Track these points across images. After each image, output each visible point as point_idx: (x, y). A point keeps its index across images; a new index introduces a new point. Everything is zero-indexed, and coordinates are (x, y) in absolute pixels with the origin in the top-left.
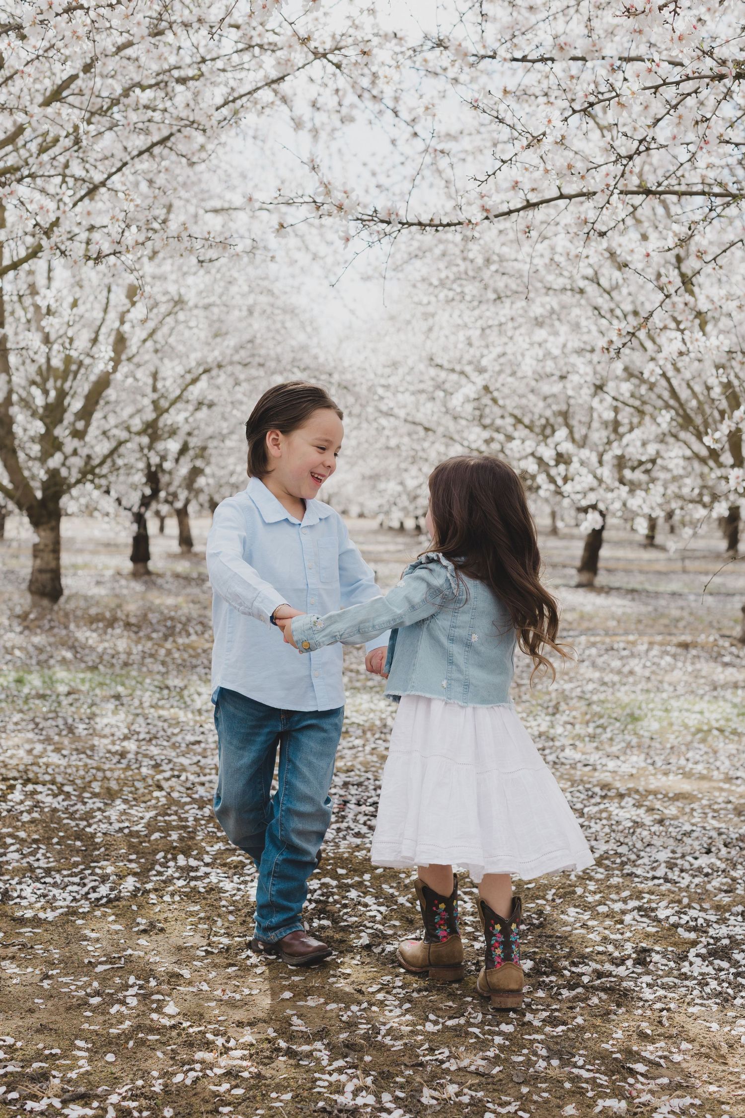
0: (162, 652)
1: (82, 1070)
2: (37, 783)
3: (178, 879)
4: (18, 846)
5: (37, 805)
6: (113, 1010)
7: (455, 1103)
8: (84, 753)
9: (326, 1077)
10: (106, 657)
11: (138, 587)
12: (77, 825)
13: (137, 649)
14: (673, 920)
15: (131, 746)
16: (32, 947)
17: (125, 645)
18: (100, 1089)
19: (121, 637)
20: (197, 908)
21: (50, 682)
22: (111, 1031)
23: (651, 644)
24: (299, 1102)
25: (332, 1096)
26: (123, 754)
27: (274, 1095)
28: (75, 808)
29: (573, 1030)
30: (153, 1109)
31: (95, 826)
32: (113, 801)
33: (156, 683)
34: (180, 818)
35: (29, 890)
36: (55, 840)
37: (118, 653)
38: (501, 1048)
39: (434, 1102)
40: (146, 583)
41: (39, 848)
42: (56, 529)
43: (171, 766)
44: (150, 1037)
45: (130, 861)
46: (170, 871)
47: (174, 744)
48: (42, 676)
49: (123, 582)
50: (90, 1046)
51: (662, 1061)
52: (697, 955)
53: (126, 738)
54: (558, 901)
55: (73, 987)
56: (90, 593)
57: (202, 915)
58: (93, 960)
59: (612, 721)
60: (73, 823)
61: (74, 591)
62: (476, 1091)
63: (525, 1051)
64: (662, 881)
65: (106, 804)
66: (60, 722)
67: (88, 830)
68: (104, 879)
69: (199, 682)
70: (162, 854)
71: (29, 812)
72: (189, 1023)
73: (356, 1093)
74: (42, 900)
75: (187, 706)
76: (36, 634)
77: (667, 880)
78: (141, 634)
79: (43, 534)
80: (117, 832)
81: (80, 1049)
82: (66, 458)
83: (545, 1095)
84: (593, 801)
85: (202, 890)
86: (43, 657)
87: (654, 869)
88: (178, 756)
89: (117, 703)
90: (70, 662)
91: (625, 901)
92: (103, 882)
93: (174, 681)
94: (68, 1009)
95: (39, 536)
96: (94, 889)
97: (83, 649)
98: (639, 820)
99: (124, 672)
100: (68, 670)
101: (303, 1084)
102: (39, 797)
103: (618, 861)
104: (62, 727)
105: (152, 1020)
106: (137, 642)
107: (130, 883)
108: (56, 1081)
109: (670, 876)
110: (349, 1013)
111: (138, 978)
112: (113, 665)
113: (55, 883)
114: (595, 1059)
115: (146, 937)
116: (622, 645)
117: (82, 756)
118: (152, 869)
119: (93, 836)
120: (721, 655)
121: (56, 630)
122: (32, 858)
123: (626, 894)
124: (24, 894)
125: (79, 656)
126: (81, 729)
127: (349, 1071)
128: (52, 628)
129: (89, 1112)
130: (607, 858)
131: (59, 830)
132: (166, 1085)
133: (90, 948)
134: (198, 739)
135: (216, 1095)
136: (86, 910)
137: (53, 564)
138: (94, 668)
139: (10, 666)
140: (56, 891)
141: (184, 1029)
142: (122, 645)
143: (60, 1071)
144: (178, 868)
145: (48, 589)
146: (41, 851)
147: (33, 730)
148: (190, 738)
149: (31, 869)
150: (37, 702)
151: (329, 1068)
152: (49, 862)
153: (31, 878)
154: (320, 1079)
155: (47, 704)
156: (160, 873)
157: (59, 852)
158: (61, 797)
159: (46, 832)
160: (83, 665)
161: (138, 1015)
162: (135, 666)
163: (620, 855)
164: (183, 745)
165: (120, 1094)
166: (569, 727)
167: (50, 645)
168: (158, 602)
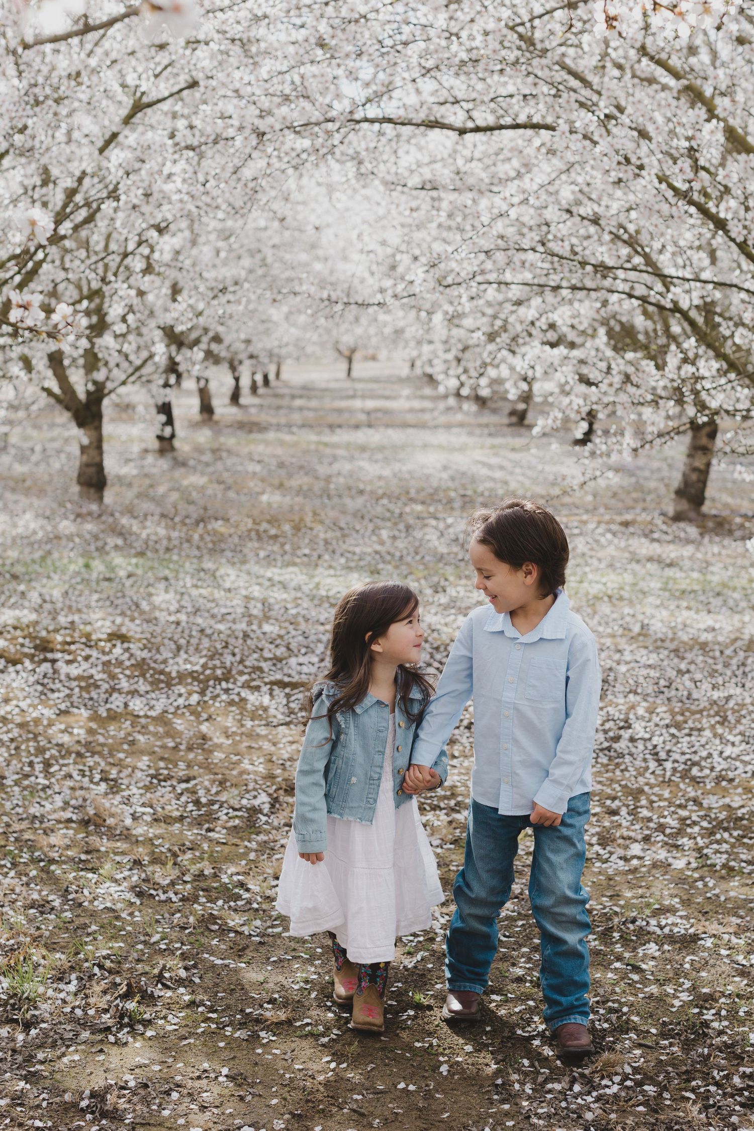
0: (196, 537)
3: (223, 695)
4: (126, 679)
5: (133, 655)
8: (151, 622)
10: (151, 543)
11: (164, 464)
12: (160, 667)
13: (175, 535)
15: (183, 617)
17: (164, 532)
19: (159, 524)
20: (234, 709)
21: (111, 567)
23: (599, 523)
26: (178, 623)
28: (156, 657)
31: (170, 667)
33: (194, 566)
34: (221, 662)
35: (138, 701)
36: (148, 675)
37: (160, 539)
40: (171, 459)
41: (139, 680)
42: (99, 428)
45: (194, 686)
46: (218, 691)
47: (212, 615)
48: (103, 562)
49: (151, 460)
53: (178, 611)
57: (237, 712)
60: (157, 666)
66: (128, 600)
67: (166, 669)
68: (180, 695)
70: (212, 682)
71: (129, 660)
74: (147, 706)
76: (87, 522)
79: (88, 433)
85: (237, 700)
86: (100, 544)
89: (167, 583)
90: (122, 548)
93: (209, 565)
95: (85, 435)
96: (175, 701)
97: (130, 535)
99: (167, 556)
100: (123, 556)
102: (132, 651)
104: (130, 604)
106: (174, 528)
107: (195, 698)
112: (157, 551)
113: (153, 698)
116: (576, 524)
118: (207, 689)
119: (170, 673)
120: (652, 532)
122: (136, 685)
124: (136, 704)
125: (128, 542)
126: (144, 605)
128: (100, 515)
131: (149, 670)
136: (173, 711)
137: (97, 459)
138: (141, 554)
139: (76, 553)
140: (154, 702)
142: (162, 531)
144: (222, 689)
145: (94, 480)
146: (141, 682)
147: (111, 606)
148: (224, 611)
150: (106, 584)
152: (146, 687)
153: (138, 695)
155: (114, 585)
156: (212, 692)
157: (152, 682)
158: (146, 651)
159: (141, 671)
160: (133, 551)
162: (176, 551)
164: (219, 616)
167: (103, 531)
168: (185, 482)
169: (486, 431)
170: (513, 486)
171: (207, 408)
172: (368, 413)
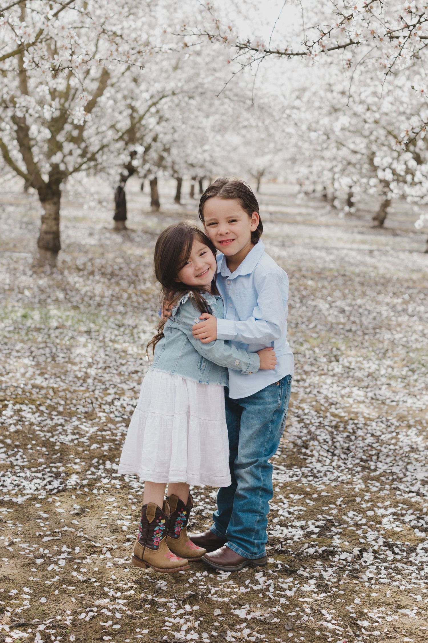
0: (125, 295)
1: (25, 607)
2: (22, 404)
3: (104, 478)
4: (5, 449)
5: (21, 420)
6: (49, 569)
7: (246, 641)
8: (59, 377)
9: (172, 620)
10: (86, 299)
11: (118, 238)
12: (45, 436)
13: (108, 293)
14: (413, 523)
15: (92, 372)
16: (5, 522)
17: (100, 290)
18: (34, 621)
19: (98, 282)
20: (113, 499)
21: (46, 318)
22: (46, 582)
24: (152, 636)
25: (173, 633)
26: (85, 379)
27: (138, 630)
28: (45, 423)
29: (330, 596)
30: (64, 635)
31: (56, 437)
32: (71, 418)
33: (117, 322)
34: (112, 433)
35: (9, 481)
36: (29, 446)
37: (95, 296)
38: (283, 606)
39: (234, 640)
40: (123, 236)
41: (18, 451)
42: (57, 204)
43: (115, 390)
44: (69, 588)
45: (75, 463)
46: (100, 473)
47: (120, 373)
48: (41, 313)
49: (108, 235)
50: (32, 592)
51: (380, 620)
52: (423, 549)
53: (89, 366)
54: (343, 506)
55: (27, 551)
56: (83, 243)
57: (115, 504)
58: (42, 533)
59: (420, 366)
60: (42, 434)
61: (73, 240)
62: (261, 634)
63: (297, 609)
64: (414, 494)
65: (66, 420)
66: (47, 350)
67: (52, 440)
68: (57, 475)
69: (146, 323)
70: (96, 460)
71: (15, 425)
72: (94, 580)
73: (187, 632)
74: (17, 488)
75: (134, 342)
76: (41, 278)
77: (418, 494)
78: (113, 281)
79: (48, 207)
80: (70, 442)
81: (25, 593)
82: (64, 156)
83: (302, 638)
84: (389, 430)
85: (118, 487)
86: (43, 297)
87: (412, 485)
88: (121, 382)
89: (88, 337)
90: (61, 302)
91: (386, 508)
92: (56, 478)
93: (129, 321)
94: (23, 566)
95: (45, 209)
96: (50, 483)
97: (71, 291)
98: (415, 446)
99: (96, 311)
100: (59, 308)
101: (158, 624)
102: (23, 414)
103: (391, 478)
104: (48, 355)
105: (73, 576)
106: (108, 287)
107: (73, 479)
108: (9, 614)
109: (422, 491)
110: (195, 578)
111: (68, 547)
112: (90, 305)
113: (26, 477)
114: (339, 616)
115: (78, 518)
117: (58, 379)
118: (89, 470)
119: (54, 444)
121: (54, 276)
122: (13, 458)
123: (387, 503)
124: (5, 484)
125: (68, 297)
126: (60, 359)
127: (187, 617)
128: (52, 273)
129: (26, 635)
130: (384, 476)
131: (32, 439)
132: (74, 620)
133: (42, 525)
134: (137, 369)
135: (103, 628)
136: (43, 497)
137: (54, 228)
138: (76, 308)
139: (20, 304)
140: (25, 483)
141: (91, 583)
142: (98, 289)
143: (12, 607)
144: (105, 470)
145: (51, 245)
146: (20, 454)
147: (28, 356)
148: (132, 368)
149: (12, 466)
150: (35, 334)
151: (174, 614)
152: (24, 462)
153: (11, 472)
154: (168, 621)
155: (41, 335)
156: (93, 473)
157: (31, 455)
158: (38, 414)
159: (24, 440)
160: (70, 305)
161: (65, 572)
162: (105, 307)
163: (392, 473)
164: (127, 374)
165: (45, 624)
166: (390, 370)
167: (49, 287)
168: (129, 252)
169: (356, 230)
170: (382, 271)
171: (155, 203)
172: (271, 214)
